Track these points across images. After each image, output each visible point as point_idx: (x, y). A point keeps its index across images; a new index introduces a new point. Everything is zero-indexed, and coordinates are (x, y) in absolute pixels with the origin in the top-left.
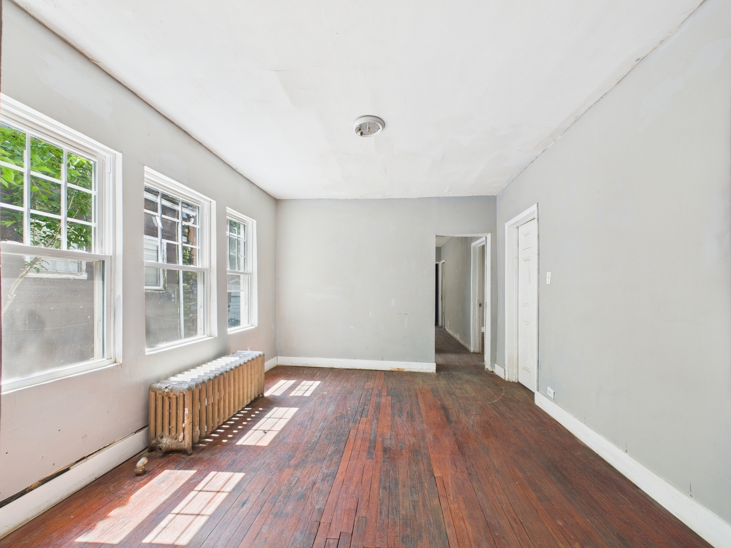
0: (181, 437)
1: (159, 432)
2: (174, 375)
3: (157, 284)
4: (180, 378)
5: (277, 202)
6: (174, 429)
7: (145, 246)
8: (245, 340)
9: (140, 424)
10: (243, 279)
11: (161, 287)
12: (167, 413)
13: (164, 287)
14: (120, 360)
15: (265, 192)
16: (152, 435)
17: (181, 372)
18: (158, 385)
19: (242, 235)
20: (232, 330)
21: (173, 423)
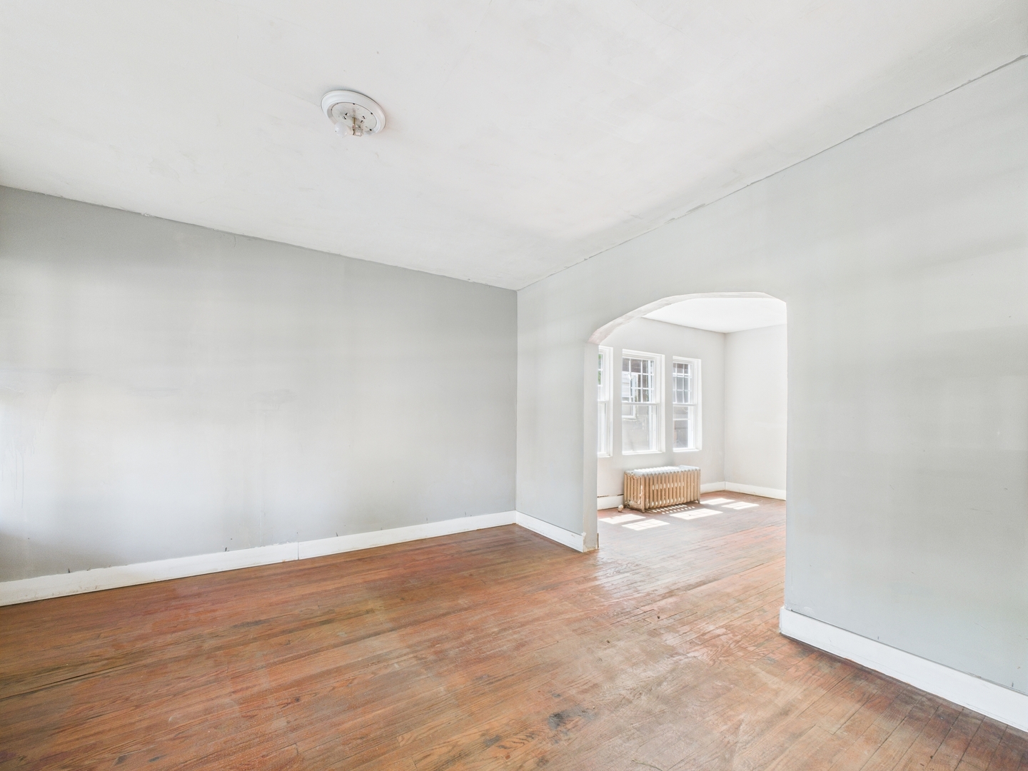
0: (639, 502)
1: (629, 498)
2: (637, 469)
3: (631, 414)
4: (639, 470)
5: (725, 335)
6: (635, 497)
7: (623, 381)
8: (687, 458)
9: (620, 493)
10: (690, 411)
11: (633, 417)
12: (632, 488)
13: (636, 417)
14: (612, 455)
15: (711, 331)
16: (625, 499)
17: (641, 468)
18: (628, 472)
19: (689, 374)
20: (677, 450)
21: (635, 494)
